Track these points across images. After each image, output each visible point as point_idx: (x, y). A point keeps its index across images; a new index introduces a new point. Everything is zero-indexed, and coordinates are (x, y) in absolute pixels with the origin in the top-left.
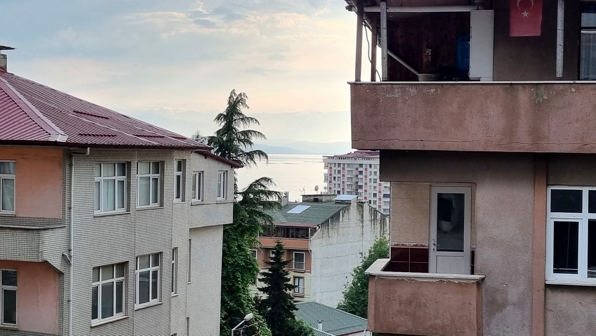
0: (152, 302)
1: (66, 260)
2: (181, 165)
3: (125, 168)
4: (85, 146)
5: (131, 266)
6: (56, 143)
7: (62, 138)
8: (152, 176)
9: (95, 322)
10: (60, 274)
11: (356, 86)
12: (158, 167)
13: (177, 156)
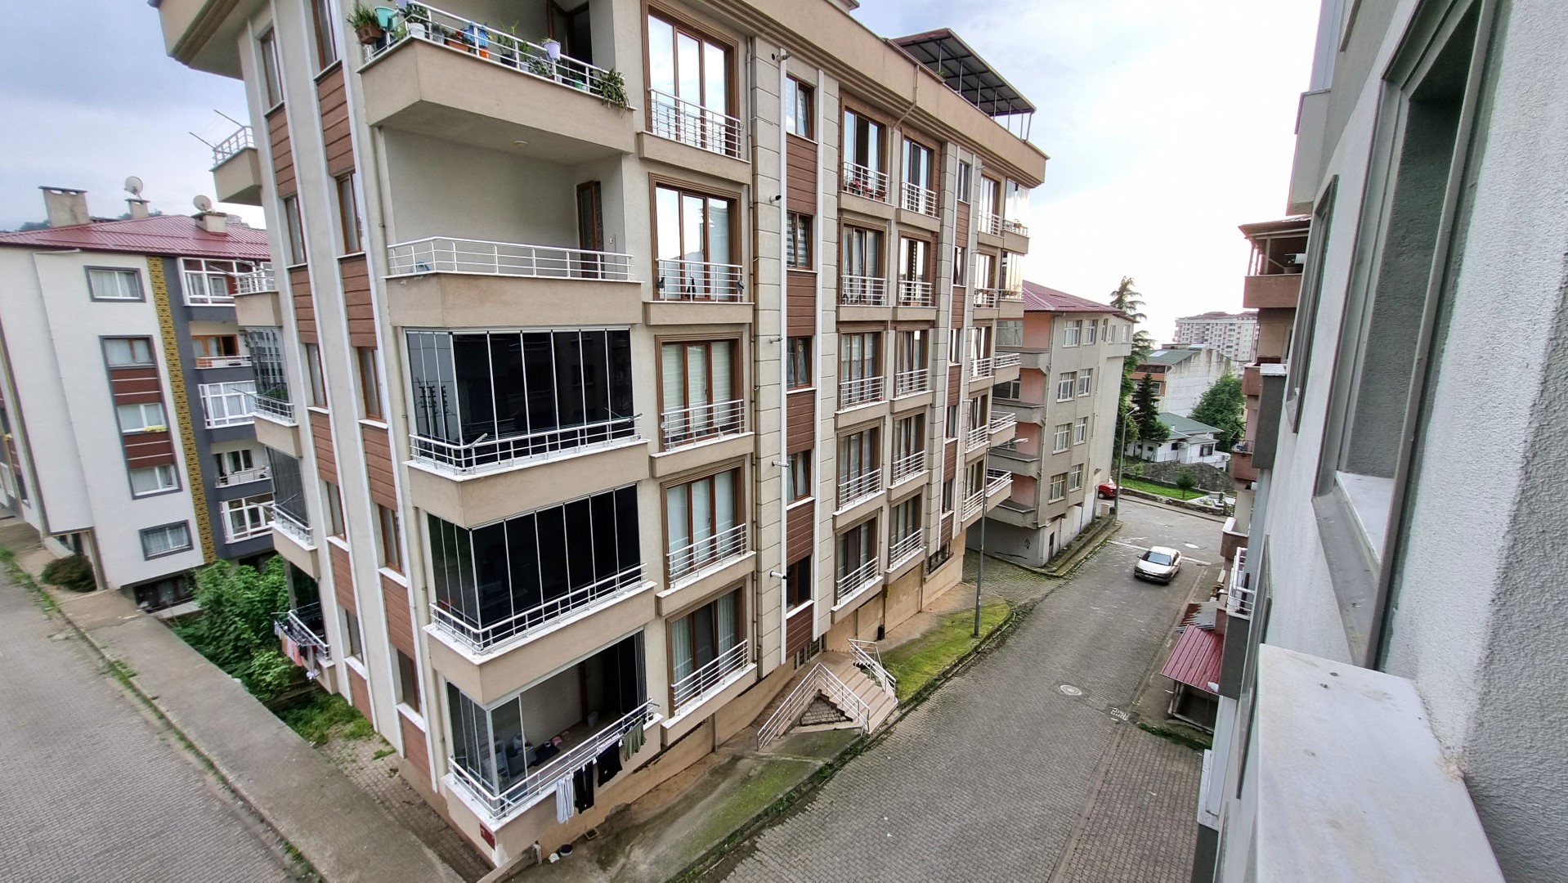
1: (1048, 369)
2: (1106, 321)
3: (1079, 323)
4: (1063, 312)
5: (1078, 374)
6: (1050, 311)
7: (1053, 309)
8: (1091, 328)
9: (1059, 401)
10: (1045, 375)
12: (1095, 323)
13: (1106, 316)
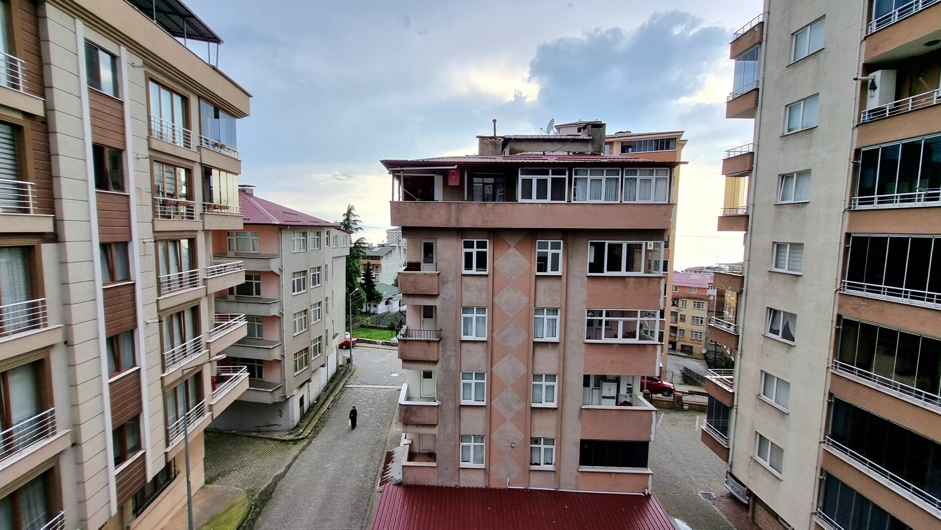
0: (318, 285)
1: (281, 270)
2: (328, 233)
3: (305, 234)
4: (288, 225)
5: (308, 272)
6: (274, 225)
7: (277, 222)
8: (316, 237)
9: (294, 294)
10: (279, 276)
11: (392, 203)
12: (318, 234)
13: (326, 230)
